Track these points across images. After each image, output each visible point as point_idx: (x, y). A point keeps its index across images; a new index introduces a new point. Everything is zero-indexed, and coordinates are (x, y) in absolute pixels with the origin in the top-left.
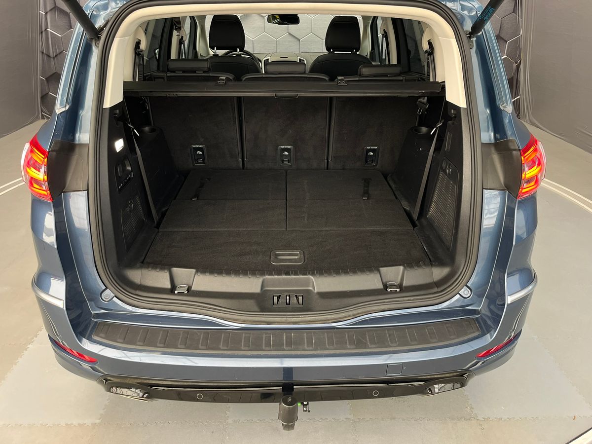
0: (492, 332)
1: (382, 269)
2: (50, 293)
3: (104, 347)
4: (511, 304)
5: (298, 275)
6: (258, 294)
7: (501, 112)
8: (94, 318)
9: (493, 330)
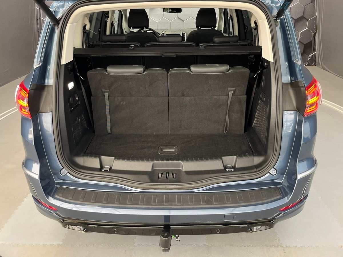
0: (288, 196)
1: (223, 158)
2: (32, 171)
3: (63, 203)
4: (300, 179)
5: (174, 161)
6: (150, 172)
7: (295, 64)
8: (56, 185)
9: (289, 195)
